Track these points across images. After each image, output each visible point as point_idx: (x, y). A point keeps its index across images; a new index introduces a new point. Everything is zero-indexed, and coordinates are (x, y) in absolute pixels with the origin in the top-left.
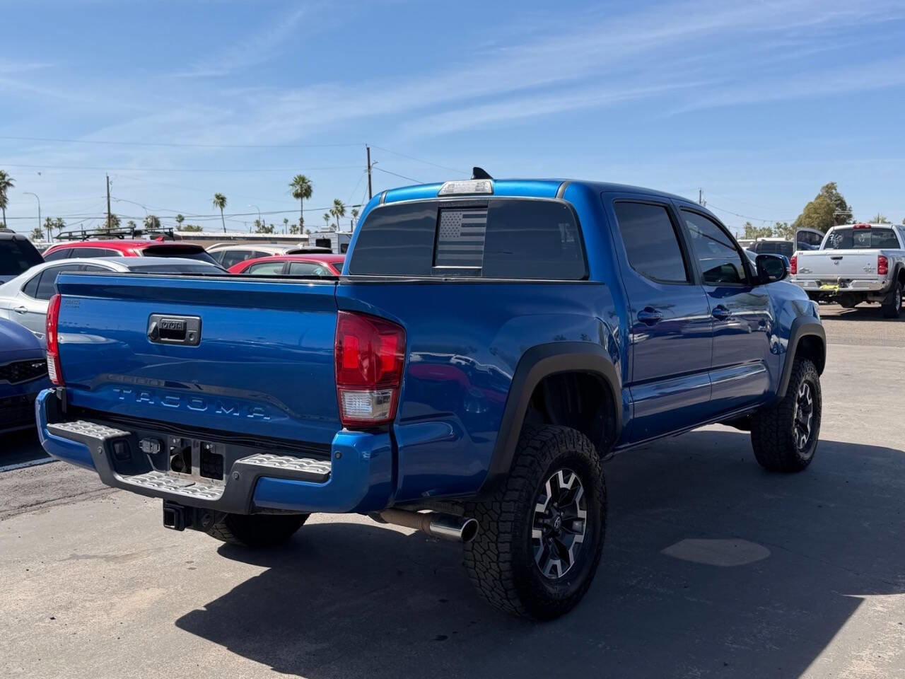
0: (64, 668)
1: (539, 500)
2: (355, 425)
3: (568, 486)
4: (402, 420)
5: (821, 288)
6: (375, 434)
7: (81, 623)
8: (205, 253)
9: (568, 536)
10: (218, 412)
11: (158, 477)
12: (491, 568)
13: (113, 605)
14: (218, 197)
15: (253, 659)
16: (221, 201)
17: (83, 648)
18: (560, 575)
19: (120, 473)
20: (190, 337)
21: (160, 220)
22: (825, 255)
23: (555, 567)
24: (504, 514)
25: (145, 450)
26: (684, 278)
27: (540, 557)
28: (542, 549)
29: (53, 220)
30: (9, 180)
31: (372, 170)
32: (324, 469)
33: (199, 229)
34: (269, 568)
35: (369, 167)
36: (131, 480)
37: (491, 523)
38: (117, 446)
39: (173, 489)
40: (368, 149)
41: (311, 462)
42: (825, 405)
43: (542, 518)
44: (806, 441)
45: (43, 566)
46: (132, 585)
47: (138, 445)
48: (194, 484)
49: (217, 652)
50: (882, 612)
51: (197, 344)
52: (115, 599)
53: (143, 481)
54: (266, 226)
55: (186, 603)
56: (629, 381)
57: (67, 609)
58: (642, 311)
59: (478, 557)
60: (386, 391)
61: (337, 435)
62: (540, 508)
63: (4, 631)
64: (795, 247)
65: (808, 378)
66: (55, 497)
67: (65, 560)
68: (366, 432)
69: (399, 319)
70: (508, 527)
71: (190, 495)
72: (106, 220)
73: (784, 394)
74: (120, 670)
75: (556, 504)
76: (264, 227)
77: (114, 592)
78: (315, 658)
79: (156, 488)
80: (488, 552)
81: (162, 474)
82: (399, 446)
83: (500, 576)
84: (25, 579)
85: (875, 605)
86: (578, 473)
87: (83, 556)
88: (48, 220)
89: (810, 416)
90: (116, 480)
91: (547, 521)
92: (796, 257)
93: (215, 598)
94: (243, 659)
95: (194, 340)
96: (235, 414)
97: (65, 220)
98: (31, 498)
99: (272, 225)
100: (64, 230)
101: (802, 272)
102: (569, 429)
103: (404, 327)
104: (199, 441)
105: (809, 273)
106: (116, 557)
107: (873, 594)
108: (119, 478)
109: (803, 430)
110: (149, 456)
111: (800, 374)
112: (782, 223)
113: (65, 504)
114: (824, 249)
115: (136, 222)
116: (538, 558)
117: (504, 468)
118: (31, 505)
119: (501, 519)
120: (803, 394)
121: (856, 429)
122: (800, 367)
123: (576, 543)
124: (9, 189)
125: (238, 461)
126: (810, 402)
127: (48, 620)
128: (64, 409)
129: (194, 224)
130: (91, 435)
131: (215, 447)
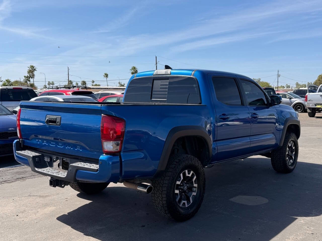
0: (17, 232)
1: (178, 180)
2: (108, 153)
3: (190, 175)
4: (124, 151)
5: (316, 107)
6: (113, 156)
7: (26, 217)
8: (93, 94)
9: (190, 193)
10: (66, 148)
11: (49, 169)
12: (160, 203)
13: (38, 212)
14: (105, 74)
15: (78, 231)
16: (106, 75)
17: (24, 226)
18: (187, 206)
19: (37, 168)
20: (58, 123)
21: (86, 82)
22: (318, 95)
23: (184, 203)
24: (164, 184)
25: (45, 160)
26: (240, 103)
27: (178, 200)
28: (179, 197)
29: (50, 82)
30: (35, 68)
31: (157, 64)
32: (97, 167)
33: (99, 85)
34: (92, 201)
35: (156, 63)
36: (40, 170)
37: (160, 187)
38: (36, 159)
39: (52, 173)
40: (156, 57)
41: (94, 165)
42: (300, 149)
43: (180, 186)
44: (292, 162)
45: (19, 198)
46: (46, 205)
47: (44, 158)
48: (60, 172)
49: (68, 228)
50: (303, 223)
51: (60, 125)
52: (39, 210)
53: (44, 170)
54: (122, 84)
55: (62, 212)
56: (216, 139)
57: (23, 212)
58: (221, 115)
59: (156, 199)
60: (118, 141)
61: (101, 156)
62: (178, 183)
63: (1, 219)
64: (308, 91)
65: (292, 139)
66: (29, 176)
67: (27, 197)
68: (111, 155)
69: (123, 117)
70: (165, 189)
71: (57, 175)
72: (68, 82)
73: (282, 145)
74: (35, 233)
75: (185, 182)
76: (121, 84)
77: (39, 208)
78: (99, 231)
79: (47, 173)
80: (159, 197)
81: (51, 168)
82: (123, 160)
83: (163, 205)
84: (12, 203)
85: (301, 221)
86: (193, 171)
87: (33, 195)
88: (49, 82)
89: (294, 153)
90: (36, 170)
91: (182, 187)
92: (307, 95)
93: (72, 210)
94: (75, 231)
95: (59, 124)
96: (71, 149)
97: (54, 82)
98: (21, 176)
99: (124, 84)
100: (54, 85)
101: (309, 101)
102: (190, 156)
103: (125, 120)
104: (62, 158)
105: (312, 101)
106: (43, 196)
107: (302, 217)
108: (36, 169)
109: (291, 158)
110: (47, 162)
111: (289, 138)
112: (310, 82)
113: (31, 178)
114: (318, 92)
115: (78, 83)
116: (177, 200)
117: (163, 169)
118: (20, 178)
119: (163, 186)
120: (291, 145)
121: (315, 158)
122: (289, 135)
123: (193, 195)
124: (35, 71)
125: (71, 164)
126: (294, 148)
127: (16, 216)
128: (22, 146)
129: (98, 84)
130: (29, 155)
131: (66, 159)
